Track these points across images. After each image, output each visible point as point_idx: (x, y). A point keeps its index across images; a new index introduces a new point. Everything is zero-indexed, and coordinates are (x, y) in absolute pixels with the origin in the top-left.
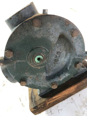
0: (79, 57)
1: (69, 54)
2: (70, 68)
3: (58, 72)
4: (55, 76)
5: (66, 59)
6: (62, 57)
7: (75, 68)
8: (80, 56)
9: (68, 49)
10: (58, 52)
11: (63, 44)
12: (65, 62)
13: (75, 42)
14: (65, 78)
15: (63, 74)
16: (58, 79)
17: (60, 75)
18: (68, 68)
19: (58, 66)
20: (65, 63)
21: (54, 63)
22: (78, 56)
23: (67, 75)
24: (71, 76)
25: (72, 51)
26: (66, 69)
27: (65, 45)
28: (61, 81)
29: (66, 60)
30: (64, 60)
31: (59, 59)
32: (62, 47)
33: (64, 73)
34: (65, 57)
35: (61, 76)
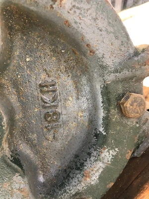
0: (120, 75)
1: (84, 80)
2: (107, 127)
3: (77, 156)
4: (68, 176)
5: (84, 99)
6: (66, 100)
7: (125, 121)
8: (122, 69)
9: (73, 63)
10: (41, 86)
11: (48, 51)
12: (84, 114)
13: (78, 21)
14: (107, 170)
15: (92, 159)
16: (80, 182)
17: (82, 165)
18: (101, 129)
19: (67, 136)
20: (86, 114)
21: (46, 127)
22: (116, 71)
23: (107, 155)
24: (123, 155)
25: (85, 60)
26: (97, 135)
27: (54, 51)
28: (97, 185)
29: (84, 104)
30: (80, 107)
31: (59, 110)
32: (50, 62)
33: (95, 153)
34: (74, 95)
35: (87, 167)
